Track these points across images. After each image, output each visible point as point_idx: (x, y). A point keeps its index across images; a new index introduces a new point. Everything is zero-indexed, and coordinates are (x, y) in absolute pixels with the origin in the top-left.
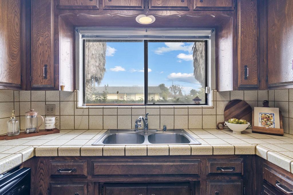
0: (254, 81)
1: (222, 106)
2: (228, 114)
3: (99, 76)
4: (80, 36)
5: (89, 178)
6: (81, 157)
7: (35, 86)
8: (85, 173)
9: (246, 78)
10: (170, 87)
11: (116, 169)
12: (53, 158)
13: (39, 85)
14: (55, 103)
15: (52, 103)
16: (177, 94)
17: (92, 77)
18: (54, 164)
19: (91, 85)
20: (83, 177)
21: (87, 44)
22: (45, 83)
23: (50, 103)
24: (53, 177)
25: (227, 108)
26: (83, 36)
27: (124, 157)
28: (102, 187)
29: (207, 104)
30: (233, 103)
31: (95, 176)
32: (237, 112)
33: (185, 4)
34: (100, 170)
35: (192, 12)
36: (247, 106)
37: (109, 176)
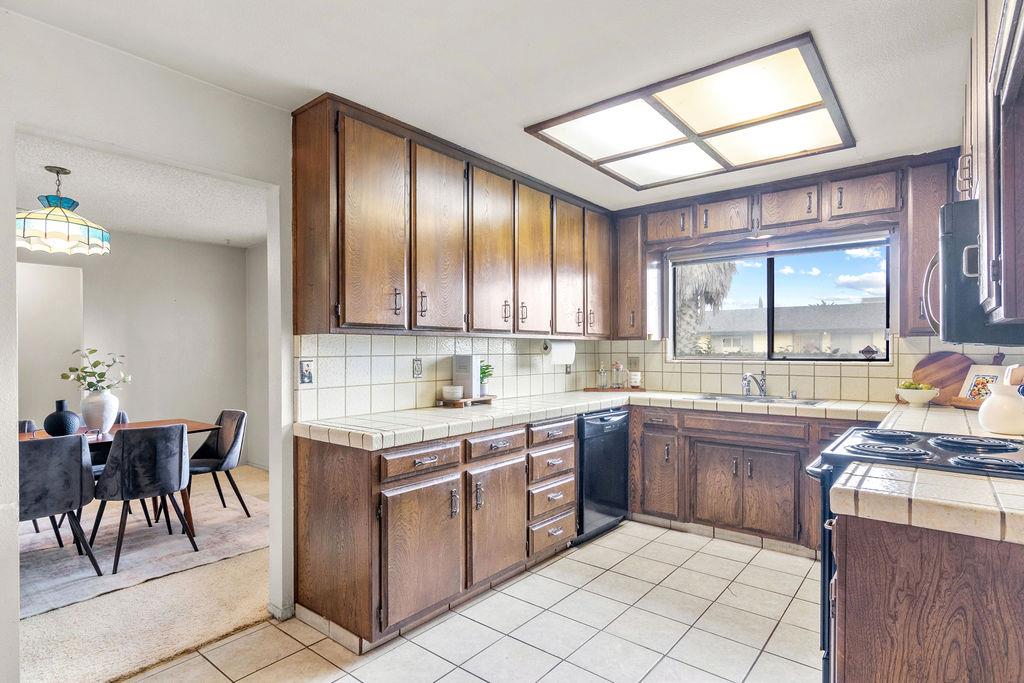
1: (911, 362)
2: (921, 376)
3: (714, 287)
4: (670, 264)
5: (680, 431)
6: (672, 410)
7: (622, 335)
8: (676, 424)
9: (921, 317)
11: (707, 423)
12: (645, 407)
13: (626, 334)
14: (639, 355)
15: (637, 355)
17: (696, 294)
18: (646, 413)
19: (694, 312)
20: (674, 429)
21: (679, 269)
22: (631, 331)
23: (634, 355)
24: (646, 425)
26: (674, 264)
27: (716, 412)
28: (693, 442)
29: (887, 359)
30: (933, 358)
31: (685, 429)
32: (943, 374)
33: (814, 215)
34: (690, 423)
35: (826, 224)
36: (967, 363)
37: (700, 430)
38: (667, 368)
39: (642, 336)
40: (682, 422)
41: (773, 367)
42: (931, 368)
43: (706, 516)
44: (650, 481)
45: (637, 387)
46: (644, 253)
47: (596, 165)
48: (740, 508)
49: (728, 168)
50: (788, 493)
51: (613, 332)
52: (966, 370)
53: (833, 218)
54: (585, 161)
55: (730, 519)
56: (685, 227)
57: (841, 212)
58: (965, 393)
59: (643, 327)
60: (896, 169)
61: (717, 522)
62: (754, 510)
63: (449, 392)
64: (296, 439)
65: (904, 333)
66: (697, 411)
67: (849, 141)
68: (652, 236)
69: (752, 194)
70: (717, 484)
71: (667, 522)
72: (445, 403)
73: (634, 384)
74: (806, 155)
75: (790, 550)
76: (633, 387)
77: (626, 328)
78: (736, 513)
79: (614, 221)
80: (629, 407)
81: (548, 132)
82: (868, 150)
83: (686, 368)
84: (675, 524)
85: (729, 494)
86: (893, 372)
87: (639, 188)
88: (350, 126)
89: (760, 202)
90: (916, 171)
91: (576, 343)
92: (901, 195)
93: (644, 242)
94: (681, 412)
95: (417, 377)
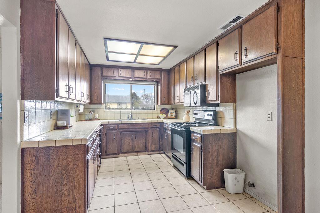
0: (167, 102)
1: (159, 110)
2: (161, 113)
4: (105, 83)
5: (118, 130)
6: (115, 124)
7: (94, 103)
8: (117, 128)
9: (164, 101)
10: (142, 96)
11: (126, 127)
12: (107, 124)
14: (95, 109)
16: (149, 103)
18: (108, 126)
22: (97, 102)
23: (93, 109)
24: (107, 129)
25: (161, 111)
27: (128, 124)
28: (121, 132)
29: (154, 110)
30: (163, 109)
32: (165, 111)
33: (145, 77)
34: (121, 127)
35: (147, 79)
37: (123, 129)
38: (105, 113)
39: (101, 103)
40: (118, 127)
43: (125, 151)
44: (109, 145)
45: (97, 119)
48: (133, 147)
49: (134, 62)
50: (144, 141)
51: (91, 102)
53: (149, 78)
55: (131, 151)
56: (110, 73)
57: (151, 77)
58: (169, 115)
59: (101, 101)
60: (160, 71)
61: (127, 152)
62: (137, 147)
63: (60, 123)
64: (23, 149)
66: (123, 124)
68: (104, 74)
69: (132, 69)
70: (127, 142)
71: (113, 156)
73: (96, 118)
74: (150, 64)
75: (144, 154)
76: (95, 119)
78: (132, 148)
79: (91, 67)
83: (111, 113)
84: (115, 156)
85: (131, 144)
86: (156, 112)
87: (108, 60)
89: (134, 71)
90: (163, 72)
91: (84, 105)
92: (161, 76)
93: (102, 76)
94: (118, 124)
95: (51, 118)
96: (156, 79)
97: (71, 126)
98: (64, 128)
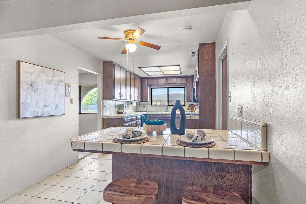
6: (154, 114)
9: (189, 99)
12: (149, 114)
20: (154, 118)
23: (145, 105)
26: (151, 88)
27: (162, 114)
29: (185, 105)
30: (191, 105)
31: (156, 117)
32: (192, 107)
33: (175, 83)
35: (177, 84)
36: (194, 106)
37: (159, 117)
38: (151, 107)
39: (147, 101)
40: (156, 116)
41: (169, 107)
42: (190, 107)
46: (147, 86)
47: (145, 72)
49: (164, 74)
51: (142, 100)
52: (194, 107)
53: (178, 83)
54: (144, 72)
56: (155, 82)
57: (179, 83)
58: (194, 110)
59: (147, 100)
60: (186, 77)
63: (120, 111)
64: (103, 119)
65: (187, 101)
66: (159, 114)
67: (181, 73)
68: (149, 83)
69: (166, 78)
72: (119, 113)
74: (176, 74)
76: (145, 111)
77: (144, 100)
79: (142, 80)
80: (146, 114)
81: (142, 69)
82: (183, 75)
83: (154, 107)
87: (149, 75)
88: (115, 66)
89: (167, 79)
90: (189, 78)
91: (137, 102)
92: (187, 81)
93: (148, 84)
94: (156, 115)
95: (116, 108)
96: (183, 83)
97: (126, 113)
98: (121, 113)
